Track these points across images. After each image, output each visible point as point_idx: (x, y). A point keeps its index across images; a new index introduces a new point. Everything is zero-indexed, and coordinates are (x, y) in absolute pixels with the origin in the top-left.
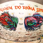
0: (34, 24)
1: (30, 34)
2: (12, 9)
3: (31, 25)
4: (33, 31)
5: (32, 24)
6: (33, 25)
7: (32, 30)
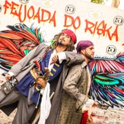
0: (118, 85)
1: (99, 117)
2: (55, 25)
3: (106, 85)
4: (112, 107)
5: (108, 83)
6: (114, 86)
7: (108, 103)
